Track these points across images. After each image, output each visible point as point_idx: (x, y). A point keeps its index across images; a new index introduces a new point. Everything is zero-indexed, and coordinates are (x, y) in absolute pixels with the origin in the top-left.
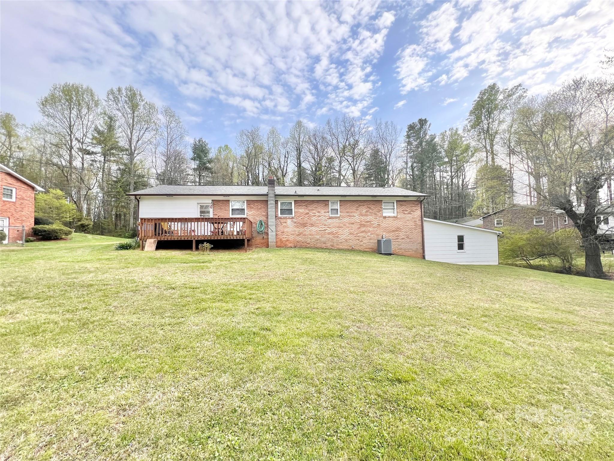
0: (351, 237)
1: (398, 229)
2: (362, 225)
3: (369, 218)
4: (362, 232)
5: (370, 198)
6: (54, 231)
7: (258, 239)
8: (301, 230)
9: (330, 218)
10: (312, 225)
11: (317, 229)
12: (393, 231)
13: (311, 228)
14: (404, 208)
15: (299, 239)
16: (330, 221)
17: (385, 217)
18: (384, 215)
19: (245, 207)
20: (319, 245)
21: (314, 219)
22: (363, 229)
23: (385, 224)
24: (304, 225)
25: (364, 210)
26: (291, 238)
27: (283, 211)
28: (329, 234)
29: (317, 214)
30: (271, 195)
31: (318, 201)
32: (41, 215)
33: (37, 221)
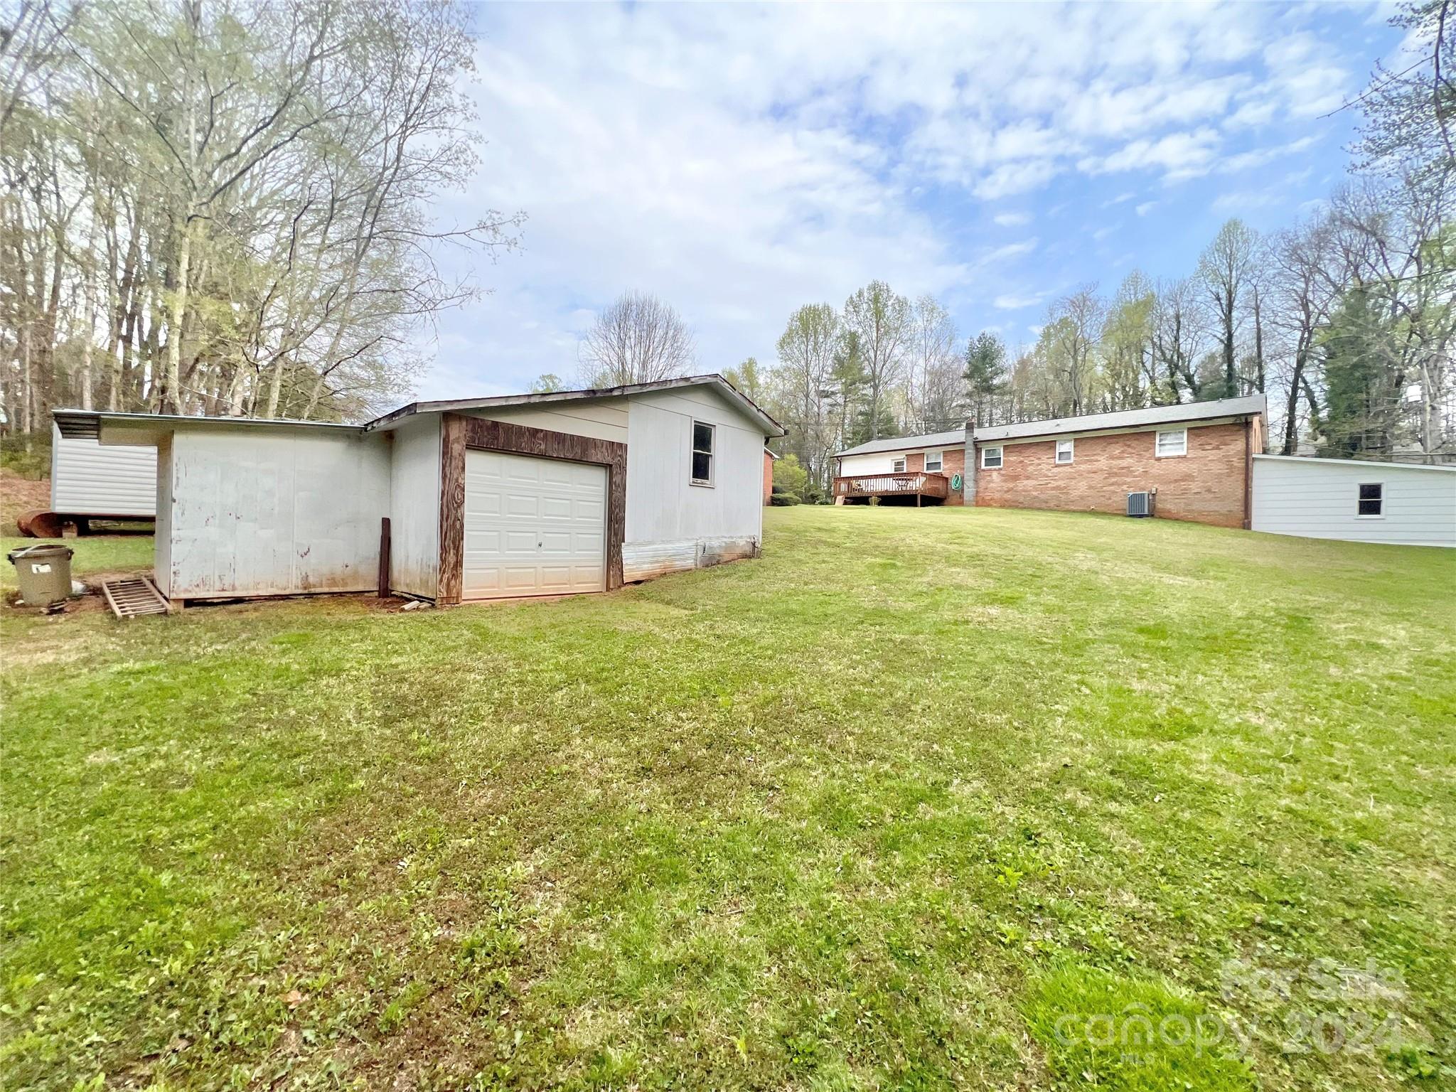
0: (1092, 492)
1: (1188, 477)
2: (1111, 474)
3: (1124, 463)
4: (1112, 484)
5: (1132, 431)
6: (786, 499)
7: (955, 498)
8: (1011, 485)
9: (1057, 466)
10: (1028, 478)
11: (1035, 482)
12: (1176, 481)
13: (1026, 482)
14: (1203, 439)
15: (1008, 496)
16: (1056, 470)
17: (1159, 459)
18: (1158, 455)
19: (941, 460)
20: (1037, 505)
21: (1030, 469)
22: (1114, 480)
23: (1156, 469)
24: (1015, 478)
25: (1116, 450)
26: (997, 496)
27: (988, 462)
28: (1053, 489)
29: (1037, 461)
30: (970, 442)
31: (1038, 444)
32: (778, 484)
33: (775, 490)
